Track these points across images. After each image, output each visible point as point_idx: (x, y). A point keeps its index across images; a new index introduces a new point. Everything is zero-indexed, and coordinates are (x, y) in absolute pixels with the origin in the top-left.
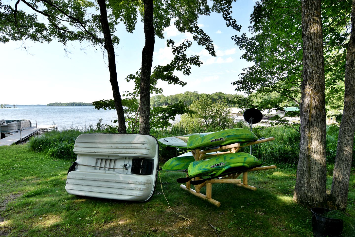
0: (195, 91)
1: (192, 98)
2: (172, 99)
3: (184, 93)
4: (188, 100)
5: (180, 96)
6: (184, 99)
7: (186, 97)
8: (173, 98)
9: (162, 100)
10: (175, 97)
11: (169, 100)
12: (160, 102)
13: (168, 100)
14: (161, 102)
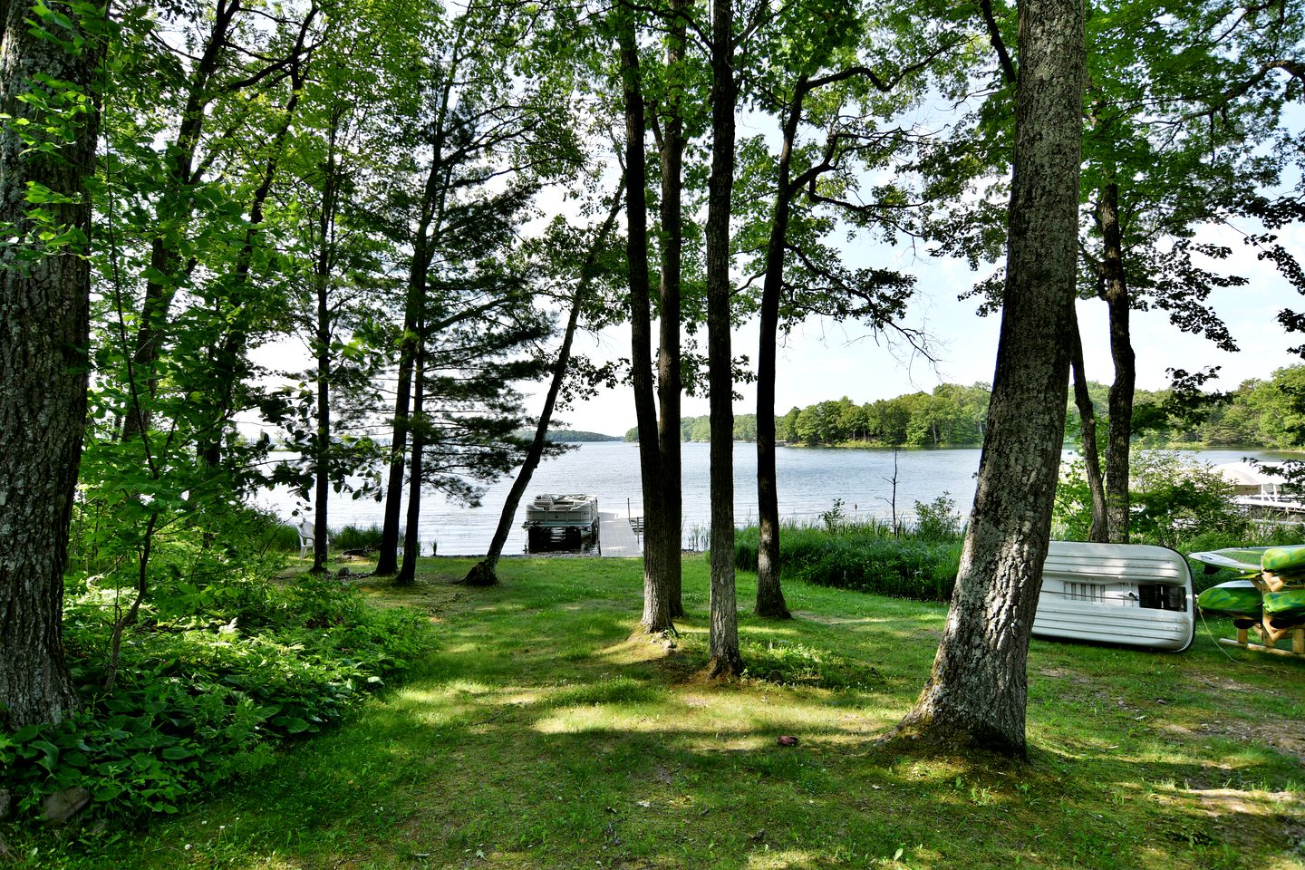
0: (978, 384)
1: (966, 409)
2: (883, 413)
3: (930, 392)
4: (949, 417)
5: (914, 402)
6: (932, 414)
7: (939, 408)
8: (888, 411)
9: (844, 418)
10: (897, 408)
11: (871, 420)
12: (835, 428)
13: (866, 420)
14: (840, 426)
